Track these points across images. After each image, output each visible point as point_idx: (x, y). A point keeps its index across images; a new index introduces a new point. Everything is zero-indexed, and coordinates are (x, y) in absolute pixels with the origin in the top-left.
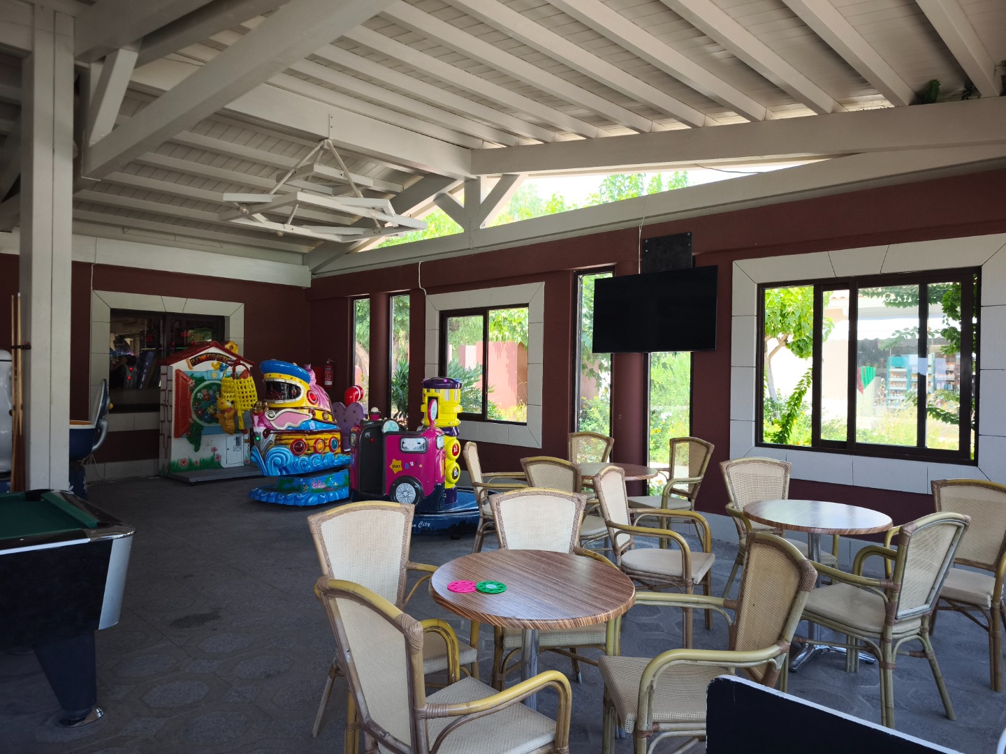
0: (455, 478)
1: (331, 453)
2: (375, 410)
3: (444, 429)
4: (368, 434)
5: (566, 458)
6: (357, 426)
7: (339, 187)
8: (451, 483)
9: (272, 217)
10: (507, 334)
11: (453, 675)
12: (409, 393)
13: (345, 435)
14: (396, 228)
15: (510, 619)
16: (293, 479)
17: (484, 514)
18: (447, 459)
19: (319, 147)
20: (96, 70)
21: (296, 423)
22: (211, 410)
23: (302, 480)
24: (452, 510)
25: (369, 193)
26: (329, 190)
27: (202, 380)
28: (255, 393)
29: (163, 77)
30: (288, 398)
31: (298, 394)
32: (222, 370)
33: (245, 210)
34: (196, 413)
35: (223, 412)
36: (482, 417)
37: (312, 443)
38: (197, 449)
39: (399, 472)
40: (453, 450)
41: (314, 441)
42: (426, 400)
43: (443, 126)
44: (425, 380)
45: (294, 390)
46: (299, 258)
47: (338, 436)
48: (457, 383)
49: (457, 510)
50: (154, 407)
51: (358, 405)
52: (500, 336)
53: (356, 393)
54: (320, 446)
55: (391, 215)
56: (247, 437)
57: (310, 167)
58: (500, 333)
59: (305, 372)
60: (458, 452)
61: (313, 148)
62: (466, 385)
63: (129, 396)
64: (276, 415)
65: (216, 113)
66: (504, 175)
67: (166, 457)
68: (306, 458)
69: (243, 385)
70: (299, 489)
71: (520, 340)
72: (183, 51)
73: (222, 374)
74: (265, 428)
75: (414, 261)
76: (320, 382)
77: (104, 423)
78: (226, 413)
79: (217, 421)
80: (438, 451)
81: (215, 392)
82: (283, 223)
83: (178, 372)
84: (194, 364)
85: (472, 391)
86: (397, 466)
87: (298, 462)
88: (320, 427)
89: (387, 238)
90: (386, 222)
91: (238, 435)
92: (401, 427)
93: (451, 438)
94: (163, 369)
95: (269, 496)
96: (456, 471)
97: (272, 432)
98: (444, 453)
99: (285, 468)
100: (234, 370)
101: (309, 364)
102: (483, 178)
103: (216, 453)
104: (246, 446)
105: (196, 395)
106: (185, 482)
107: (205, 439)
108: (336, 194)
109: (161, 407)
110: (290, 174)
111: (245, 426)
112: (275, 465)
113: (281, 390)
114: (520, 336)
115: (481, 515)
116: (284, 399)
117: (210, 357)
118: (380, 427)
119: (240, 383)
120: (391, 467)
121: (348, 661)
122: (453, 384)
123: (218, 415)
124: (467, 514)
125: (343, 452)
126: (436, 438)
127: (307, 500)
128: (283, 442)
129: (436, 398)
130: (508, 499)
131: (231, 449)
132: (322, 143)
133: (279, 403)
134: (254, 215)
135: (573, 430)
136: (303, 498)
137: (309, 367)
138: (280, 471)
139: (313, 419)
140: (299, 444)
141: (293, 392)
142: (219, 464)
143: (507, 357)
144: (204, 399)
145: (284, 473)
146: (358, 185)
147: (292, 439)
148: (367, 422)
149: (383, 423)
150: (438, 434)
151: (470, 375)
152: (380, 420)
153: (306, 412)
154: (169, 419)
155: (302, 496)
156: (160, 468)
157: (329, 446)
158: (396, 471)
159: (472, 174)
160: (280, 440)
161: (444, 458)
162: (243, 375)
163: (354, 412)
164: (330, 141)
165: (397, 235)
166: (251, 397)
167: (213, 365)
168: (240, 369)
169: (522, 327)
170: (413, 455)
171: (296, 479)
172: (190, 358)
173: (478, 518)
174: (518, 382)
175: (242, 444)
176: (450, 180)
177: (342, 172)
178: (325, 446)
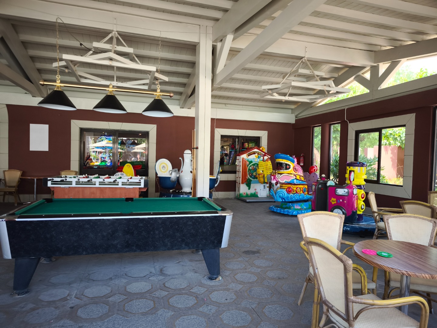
0: (362, 209)
1: (303, 194)
2: (323, 176)
3: (357, 186)
4: (320, 186)
5: (427, 202)
6: (315, 182)
7: (309, 78)
8: (360, 211)
9: (280, 94)
10: (392, 142)
11: (364, 291)
12: (339, 170)
13: (309, 187)
14: (335, 93)
15: (395, 269)
16: (287, 203)
17: (378, 227)
18: (358, 200)
19: (301, 62)
20: (219, 45)
21: (288, 180)
22: (254, 174)
23: (290, 204)
24: (361, 224)
25: (323, 79)
26: (305, 80)
27: (251, 162)
28: (272, 168)
29: (243, 43)
30: (285, 170)
31: (289, 168)
32: (259, 158)
33: (270, 92)
34: (249, 175)
35: (259, 175)
36: (377, 182)
37: (295, 189)
38: (249, 189)
39: (335, 204)
40: (362, 196)
41: (296, 188)
42: (348, 172)
43: (360, 42)
44: (348, 162)
45: (288, 167)
46: (290, 111)
47: (306, 187)
48: (364, 164)
49: (363, 224)
50: (234, 172)
51: (315, 174)
52: (388, 143)
53: (314, 168)
54: (298, 190)
55: (333, 87)
56: (268, 185)
57: (297, 71)
58: (388, 141)
59: (292, 159)
60: (364, 197)
61: (298, 63)
62: (368, 166)
63: (226, 168)
64: (281, 176)
65: (261, 54)
66: (392, 62)
67: (238, 191)
68: (293, 195)
69: (267, 164)
70: (289, 208)
71: (399, 144)
72: (249, 31)
73: (259, 159)
74: (276, 181)
75: (343, 108)
76: (299, 163)
77: (219, 177)
78: (260, 175)
79: (257, 178)
80: (354, 196)
81: (256, 167)
82: (285, 96)
83: (243, 158)
84: (249, 156)
85: (372, 169)
86: (334, 201)
87: (289, 196)
88: (298, 182)
89: (330, 98)
90: (330, 91)
91: (265, 184)
92: (336, 184)
93: (361, 190)
94: (238, 157)
95: (277, 209)
96: (363, 206)
97: (279, 183)
98: (357, 197)
99: (284, 199)
100: (263, 158)
101: (294, 155)
102: (381, 65)
103: (256, 191)
104: (268, 189)
105: (249, 168)
106: (245, 201)
107: (252, 185)
108: (307, 81)
109: (237, 172)
110: (288, 75)
111: (267, 181)
112: (280, 197)
113: (282, 166)
114: (399, 142)
115: (377, 227)
116: (284, 170)
117: (254, 153)
118: (326, 183)
119: (266, 163)
120: (331, 201)
121: (316, 273)
122: (362, 165)
123: (257, 176)
124: (368, 227)
125: (308, 194)
126: (353, 190)
127: (293, 213)
128: (283, 187)
129: (354, 171)
130: (393, 218)
131: (262, 190)
132: (302, 60)
133: (282, 171)
134: (273, 94)
135: (431, 189)
136: (291, 212)
137: (294, 156)
138: (282, 199)
139: (296, 179)
140: (289, 189)
141: (287, 167)
142: (257, 195)
143: (392, 153)
144: (252, 169)
145: (283, 200)
146: (318, 76)
147: (287, 186)
148: (320, 181)
149: (327, 181)
150: (354, 188)
151: (370, 161)
152: (326, 180)
153: (293, 175)
154: (240, 177)
155: (290, 211)
156: (236, 195)
157: (302, 191)
158: (333, 203)
159: (374, 63)
160: (282, 186)
161: (357, 199)
162: (267, 160)
163: (313, 177)
164: (306, 58)
165: (335, 96)
166: (270, 169)
167: (255, 156)
168: (266, 158)
169: (401, 138)
170: (342, 197)
171: (288, 204)
172: (247, 153)
173: (375, 229)
174: (398, 166)
175: (266, 188)
176: (363, 68)
177: (311, 71)
178: (301, 191)
